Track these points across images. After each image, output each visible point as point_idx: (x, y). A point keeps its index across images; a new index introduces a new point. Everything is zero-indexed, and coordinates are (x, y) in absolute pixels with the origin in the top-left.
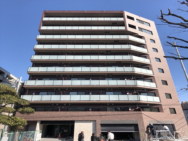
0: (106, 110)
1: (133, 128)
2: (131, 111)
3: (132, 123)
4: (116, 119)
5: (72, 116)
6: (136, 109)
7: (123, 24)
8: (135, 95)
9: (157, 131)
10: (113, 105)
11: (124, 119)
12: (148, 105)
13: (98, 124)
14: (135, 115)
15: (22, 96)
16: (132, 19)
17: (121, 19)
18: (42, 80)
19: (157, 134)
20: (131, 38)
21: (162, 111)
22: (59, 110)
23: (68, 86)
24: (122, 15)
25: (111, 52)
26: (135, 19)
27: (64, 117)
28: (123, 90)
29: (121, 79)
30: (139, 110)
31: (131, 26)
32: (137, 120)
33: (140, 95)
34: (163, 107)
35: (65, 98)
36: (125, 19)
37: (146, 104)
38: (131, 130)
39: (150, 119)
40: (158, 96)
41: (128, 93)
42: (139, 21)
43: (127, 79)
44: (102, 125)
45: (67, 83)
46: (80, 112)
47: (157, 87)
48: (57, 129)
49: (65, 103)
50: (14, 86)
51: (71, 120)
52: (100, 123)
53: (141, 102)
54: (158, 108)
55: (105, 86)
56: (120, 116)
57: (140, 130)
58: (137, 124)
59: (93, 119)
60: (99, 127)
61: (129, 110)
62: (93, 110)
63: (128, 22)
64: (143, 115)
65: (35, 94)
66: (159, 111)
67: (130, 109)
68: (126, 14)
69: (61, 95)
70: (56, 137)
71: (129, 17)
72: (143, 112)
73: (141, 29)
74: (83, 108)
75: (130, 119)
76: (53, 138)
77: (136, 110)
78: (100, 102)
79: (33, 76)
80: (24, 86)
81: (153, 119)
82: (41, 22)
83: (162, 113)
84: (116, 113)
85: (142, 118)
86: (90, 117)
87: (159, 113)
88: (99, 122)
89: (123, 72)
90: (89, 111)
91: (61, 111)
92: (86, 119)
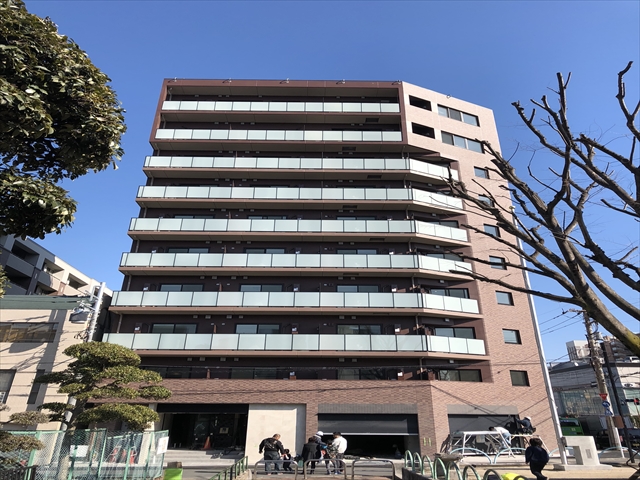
0: (335, 376)
1: (404, 425)
2: (402, 378)
3: (403, 412)
4: (359, 402)
5: (244, 392)
6: (418, 372)
7: (395, 123)
8: (416, 334)
9: (466, 433)
10: (355, 360)
11: (381, 402)
12: (451, 362)
13: (311, 414)
14: (411, 390)
15: (105, 336)
16: (424, 104)
17: (391, 108)
18: (159, 290)
19: (465, 442)
20: (418, 167)
21: (490, 379)
22: (208, 376)
23: (232, 309)
24: (394, 96)
25: (358, 208)
26: (434, 106)
27: (220, 392)
28: (385, 322)
29: (381, 291)
30: (425, 377)
31: (419, 129)
32: (415, 405)
33: (433, 334)
34: (494, 370)
35: (223, 343)
36: (402, 108)
37: (447, 360)
38: (399, 430)
39: (452, 401)
40: (483, 338)
41: (397, 330)
42: (445, 110)
43: (399, 289)
44: (322, 417)
45: (229, 300)
46: (264, 381)
47: (480, 313)
48: (200, 426)
49: (223, 356)
50: (86, 310)
51: (240, 401)
52: (317, 410)
53: (430, 354)
54: (480, 371)
55: (336, 310)
56: (371, 393)
57: (420, 430)
58: (416, 415)
59: (297, 401)
60: (312, 421)
61: (397, 378)
62: (300, 376)
63: (414, 115)
64: (433, 390)
65: (143, 331)
66: (481, 381)
67: (400, 374)
68: (409, 90)
69: (212, 333)
70: (198, 448)
71: (415, 101)
72: (432, 383)
73: (449, 137)
74: (273, 369)
75: (398, 402)
76: (190, 449)
77: (416, 377)
78: (320, 354)
79: (136, 280)
80: (110, 309)
81: (462, 401)
82: (157, 115)
83: (487, 384)
84: (361, 383)
85: (429, 399)
86: (290, 395)
87: (478, 384)
88: (313, 409)
89: (388, 270)
90: (288, 377)
91: (212, 377)
92: (280, 401)
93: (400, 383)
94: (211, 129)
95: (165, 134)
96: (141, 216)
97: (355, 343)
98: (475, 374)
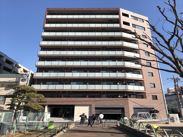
0: (100, 97)
1: (120, 111)
2: (120, 97)
3: (120, 107)
4: (107, 104)
5: (73, 101)
6: (124, 96)
7: (118, 21)
8: (124, 85)
9: (138, 113)
10: (106, 92)
11: (114, 104)
12: (134, 93)
13: (93, 108)
14: (122, 101)
15: (32, 85)
16: (127, 15)
17: (117, 17)
18: (48, 72)
19: (138, 115)
20: (125, 35)
21: (146, 98)
22: (63, 97)
23: (69, 78)
24: (117, 13)
25: (106, 48)
26: (130, 16)
27: (66, 101)
28: (114, 81)
29: (113, 72)
30: (126, 97)
31: (125, 23)
32: (124, 105)
33: (129, 85)
34: (147, 95)
35: (67, 87)
36: (120, 17)
37: (133, 92)
38: (119, 112)
39: (135, 104)
40: (144, 86)
41: (118, 84)
42: (133, 17)
43: (119, 72)
44: (96, 108)
45: (68, 75)
46: (79, 98)
47: (143, 78)
48: (61, 111)
49: (67, 91)
50: (26, 78)
51: (72, 104)
52: (95, 107)
53: (128, 91)
54: (143, 95)
55: (100, 78)
56: (110, 102)
57: (125, 112)
58: (124, 108)
59: (89, 104)
60: (93, 110)
61: (118, 97)
62: (89, 97)
63: (123, 19)
64: (129, 101)
65: (43, 84)
66: (143, 98)
67: (119, 96)
68: (122, 11)
69: (63, 84)
70: (61, 117)
71: (124, 15)
72: (129, 99)
73: (134, 26)
74: (82, 95)
75: (119, 104)
76: (58, 117)
77: (124, 97)
78: (95, 90)
79: (41, 69)
80: (33, 78)
81: (138, 104)
83: (145, 99)
84: (107, 99)
85: (128, 103)
86: (87, 102)
87: (142, 99)
88: (94, 106)
89: (115, 66)
90: (86, 97)
91: (64, 97)
92: (84, 104)
93: (119, 99)
94: (61, 24)
95: (47, 25)
96: (41, 50)
97: (106, 87)
98: (141, 96)
